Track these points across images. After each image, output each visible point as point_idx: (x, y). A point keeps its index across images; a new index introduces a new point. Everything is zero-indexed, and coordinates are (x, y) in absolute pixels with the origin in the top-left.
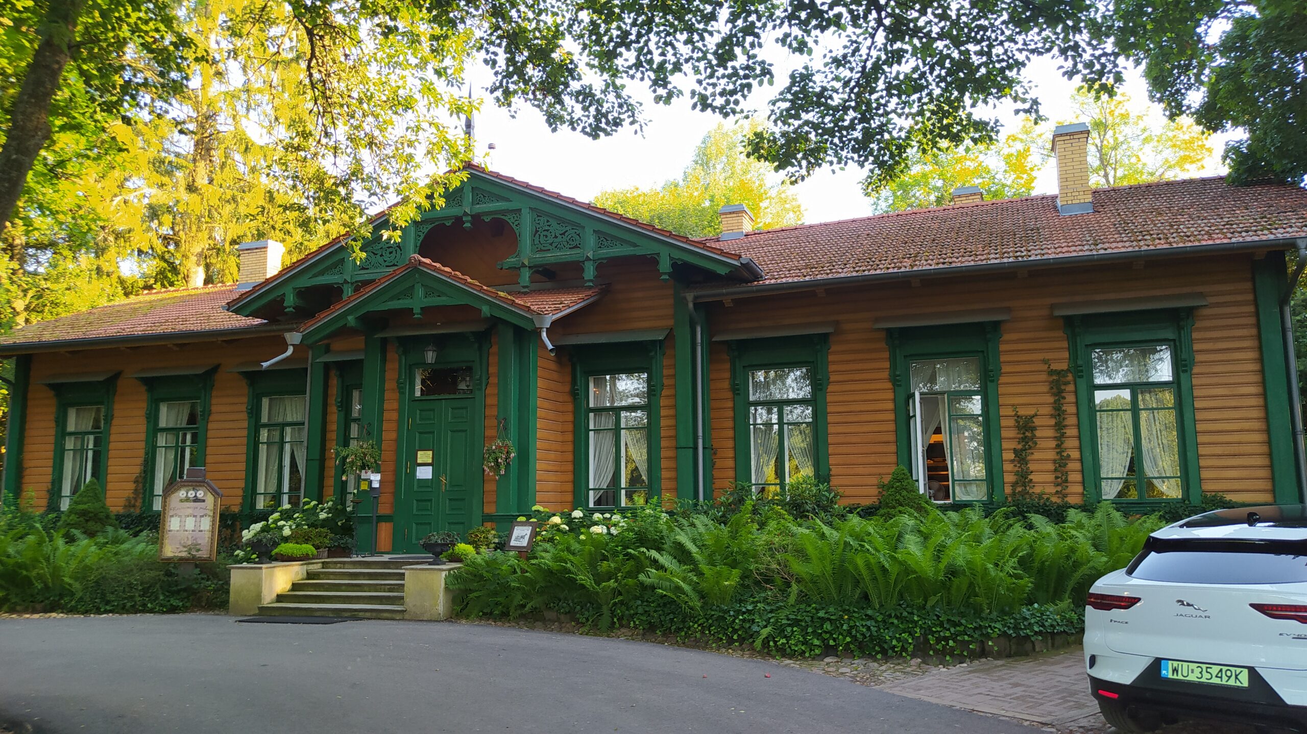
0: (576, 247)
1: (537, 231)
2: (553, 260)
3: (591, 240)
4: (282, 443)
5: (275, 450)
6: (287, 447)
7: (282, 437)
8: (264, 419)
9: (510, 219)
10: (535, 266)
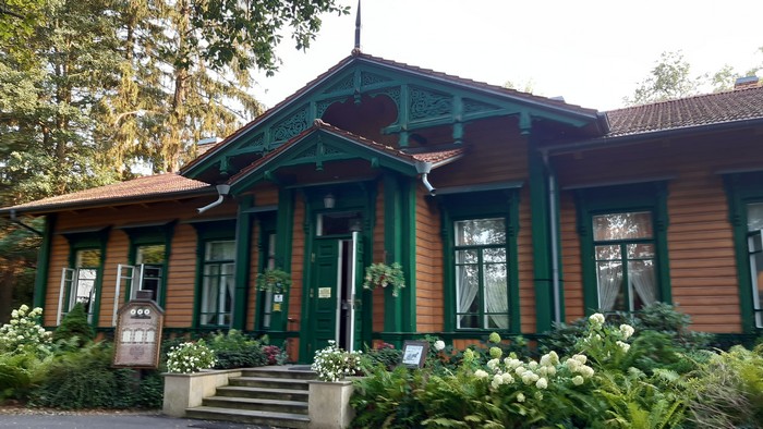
0: (446, 113)
1: (413, 103)
2: (427, 124)
3: (458, 106)
4: (220, 276)
5: (215, 281)
6: (223, 278)
7: (220, 271)
8: (208, 258)
9: (391, 94)
10: (413, 130)
